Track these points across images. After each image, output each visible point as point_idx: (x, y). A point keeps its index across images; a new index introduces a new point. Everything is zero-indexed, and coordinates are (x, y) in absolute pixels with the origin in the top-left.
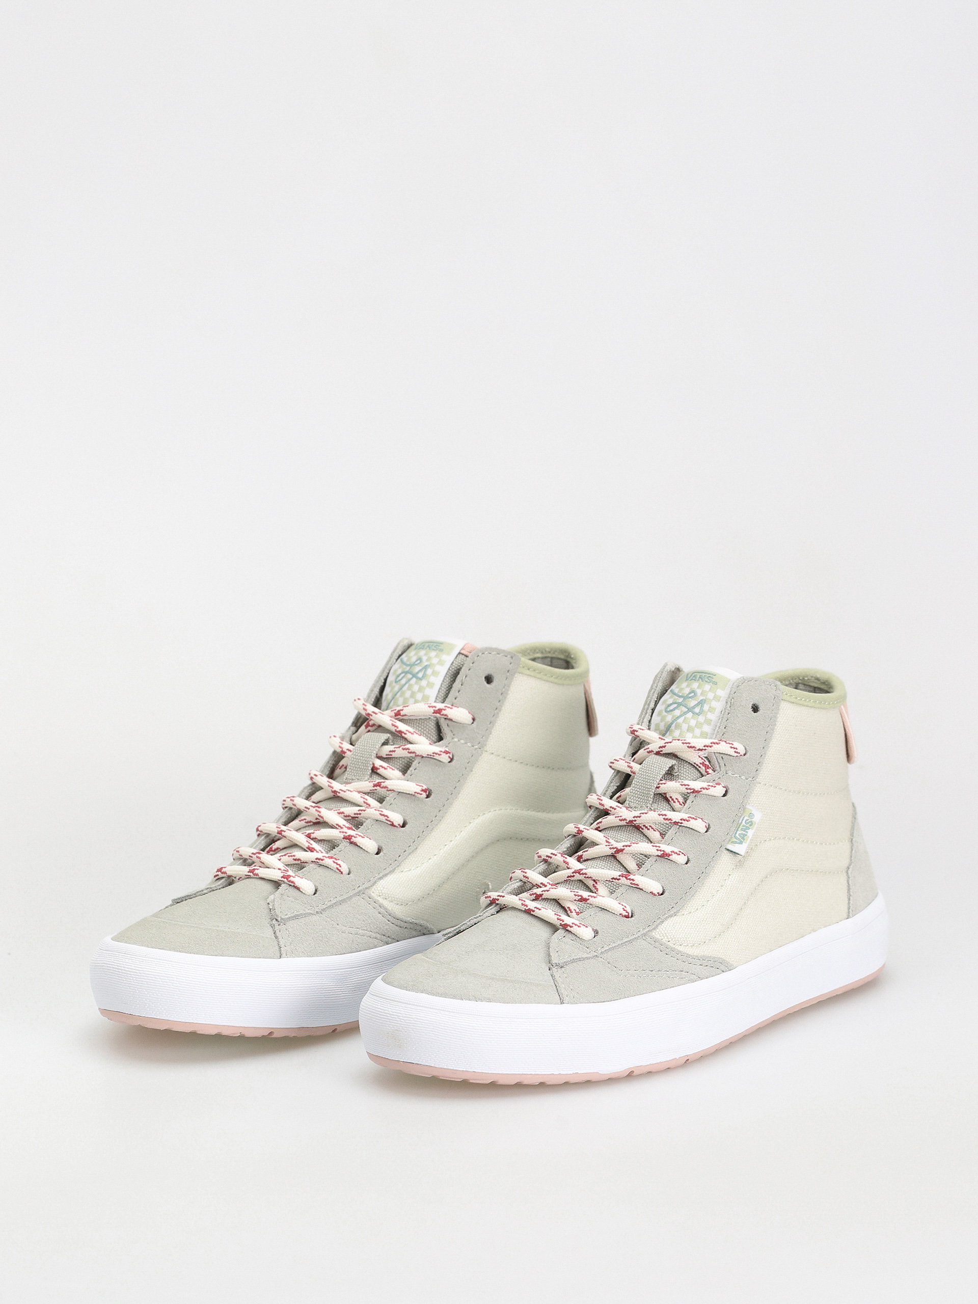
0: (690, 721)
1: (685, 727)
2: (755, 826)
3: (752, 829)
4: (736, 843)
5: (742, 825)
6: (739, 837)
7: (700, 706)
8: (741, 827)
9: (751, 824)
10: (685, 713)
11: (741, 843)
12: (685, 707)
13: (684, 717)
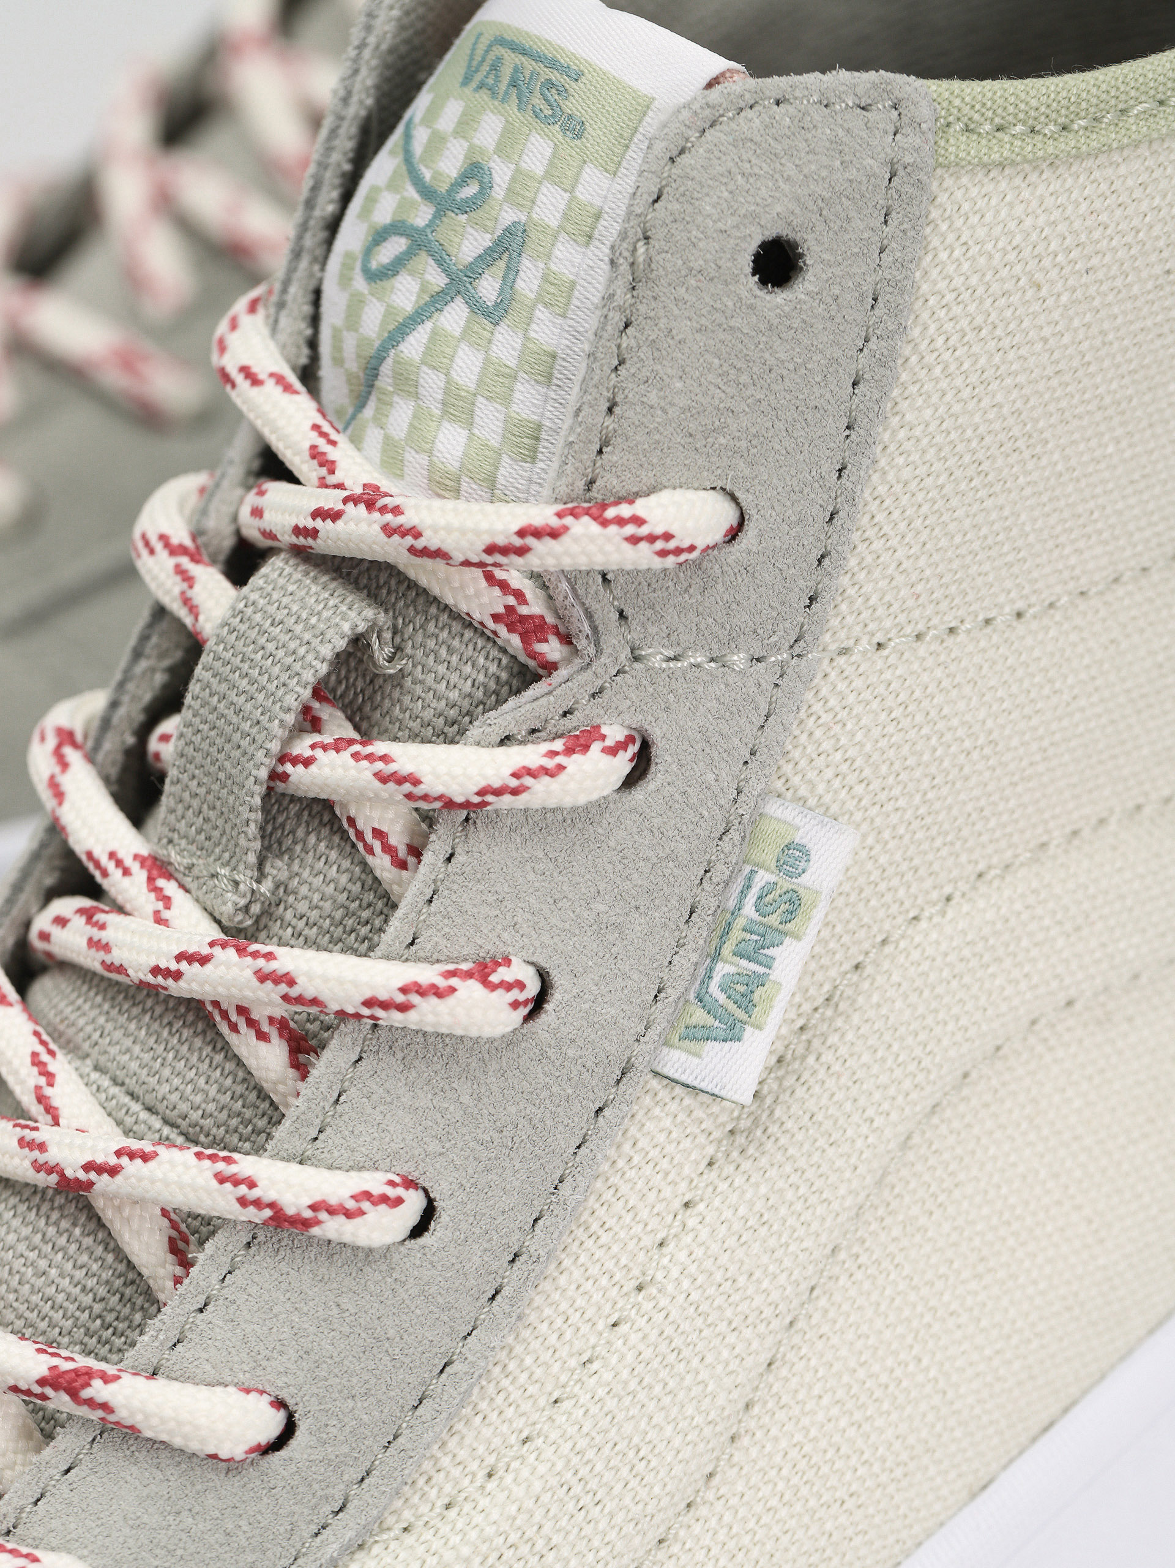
0: (452, 359)
1: (432, 383)
2: (818, 915)
3: (797, 937)
4: (708, 1036)
5: (740, 922)
6: (722, 998)
7: (502, 264)
8: (736, 934)
9: (793, 905)
10: (437, 301)
11: (732, 1033)
12: (440, 263)
13: (428, 325)
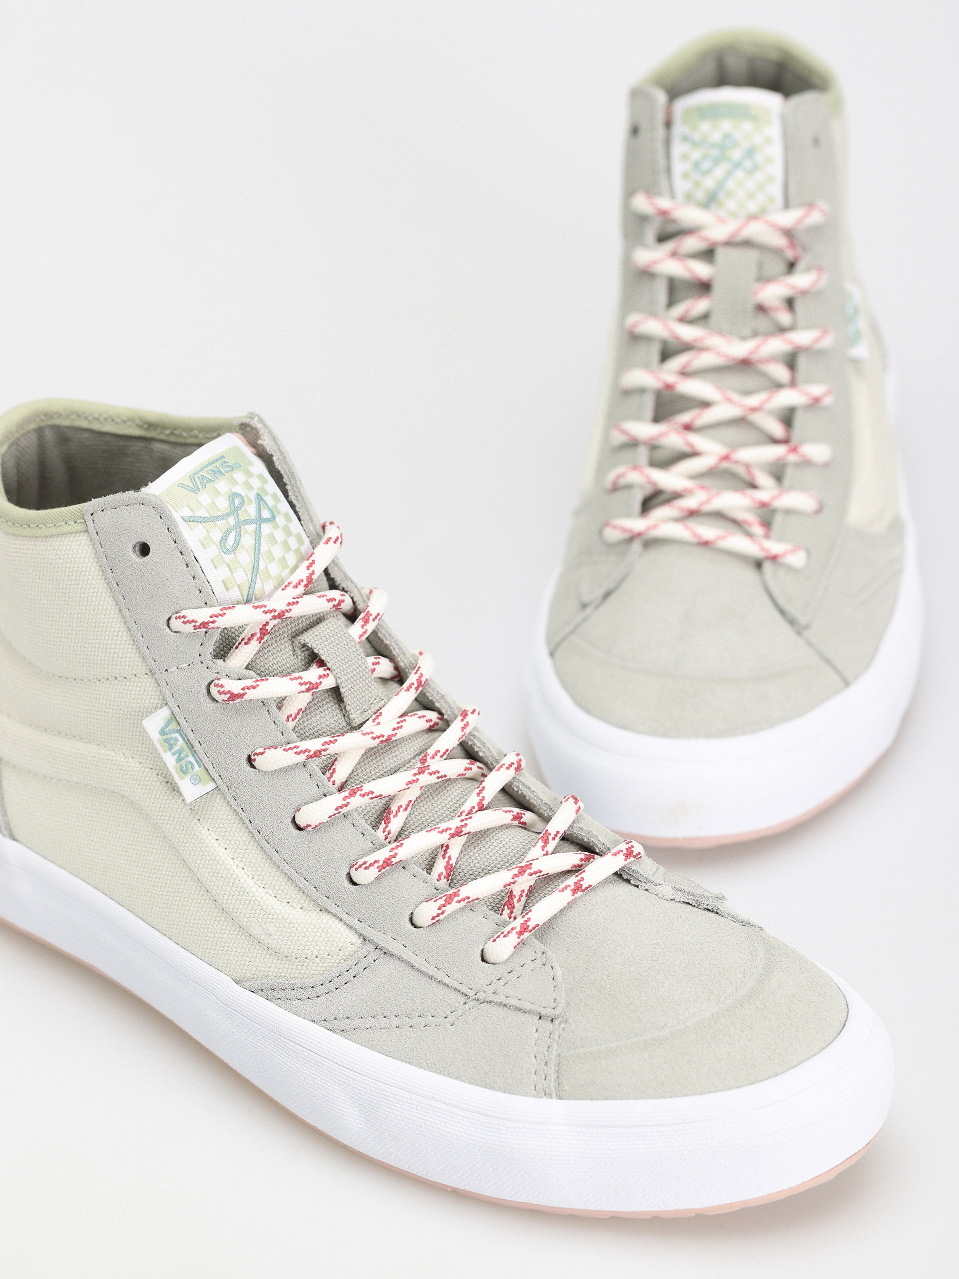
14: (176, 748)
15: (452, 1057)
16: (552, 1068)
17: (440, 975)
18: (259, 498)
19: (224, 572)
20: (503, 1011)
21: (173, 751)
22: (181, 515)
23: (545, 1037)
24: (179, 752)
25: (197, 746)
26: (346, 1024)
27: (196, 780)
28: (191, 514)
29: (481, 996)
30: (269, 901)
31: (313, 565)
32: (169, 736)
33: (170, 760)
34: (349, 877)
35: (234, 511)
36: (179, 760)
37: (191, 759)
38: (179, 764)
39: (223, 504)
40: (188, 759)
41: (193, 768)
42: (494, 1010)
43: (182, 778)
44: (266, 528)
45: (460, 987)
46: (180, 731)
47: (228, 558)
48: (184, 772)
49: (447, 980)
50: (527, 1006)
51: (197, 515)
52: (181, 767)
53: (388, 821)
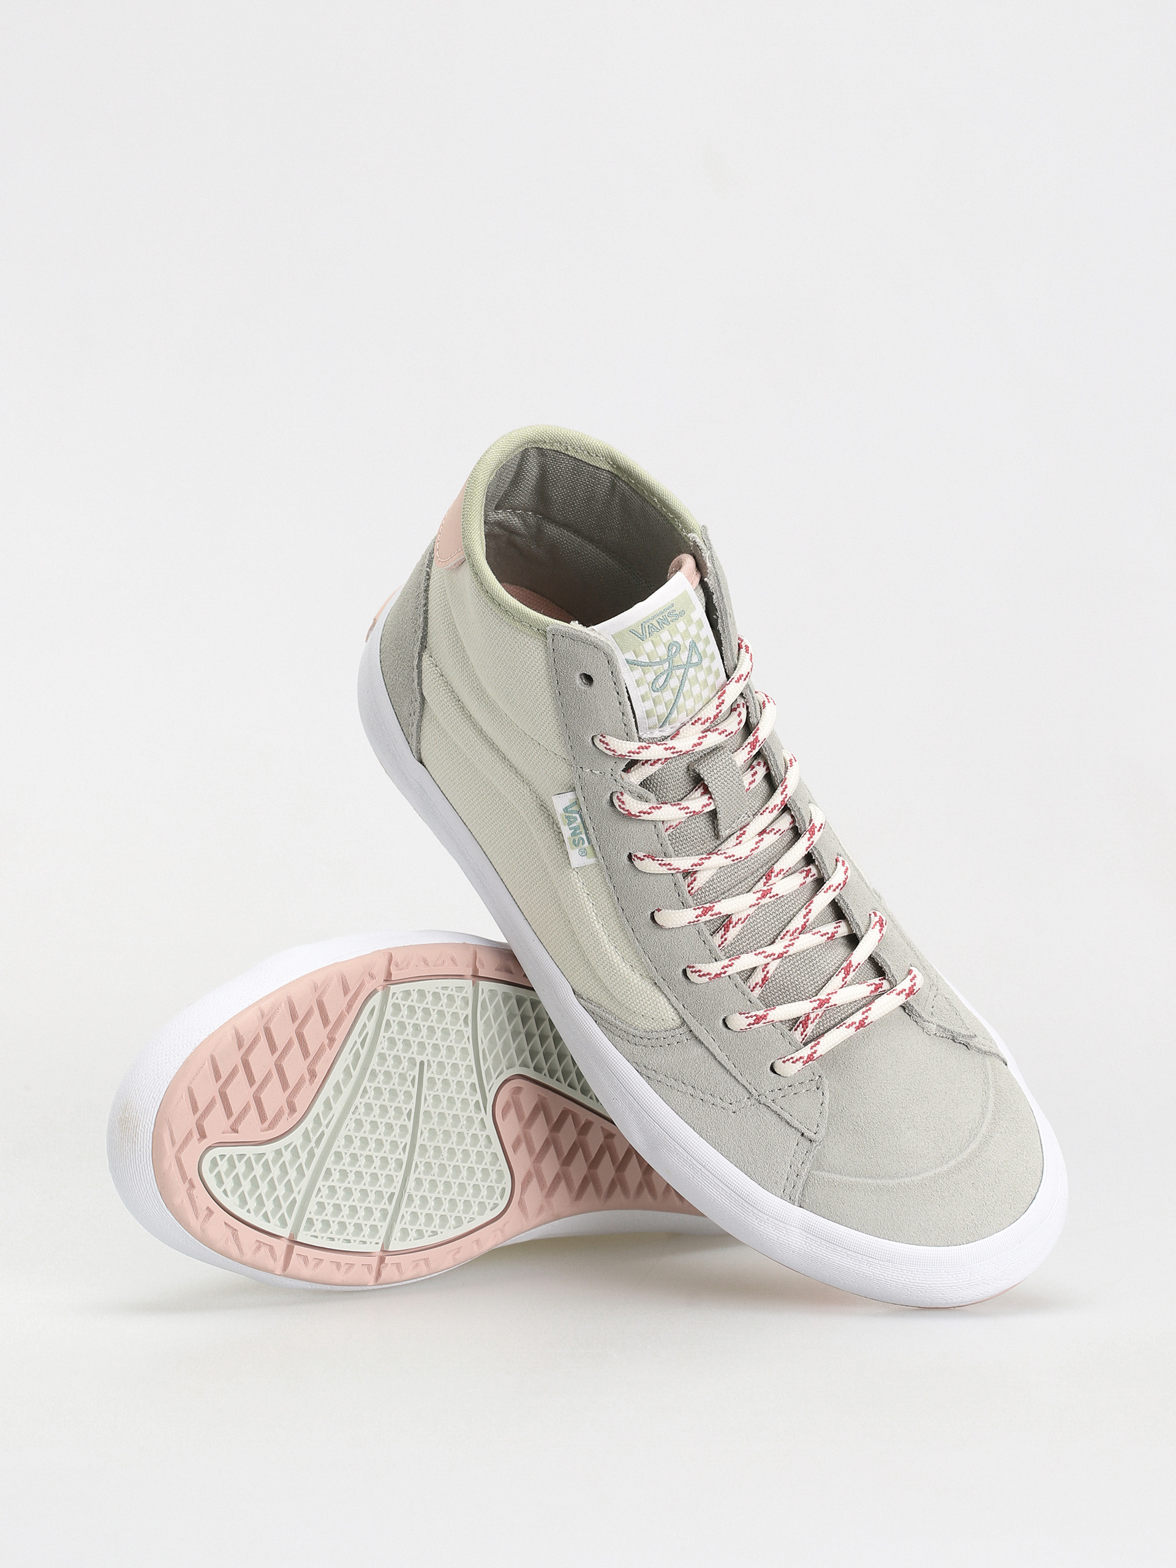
14: (573, 825)
15: (727, 1139)
16: (800, 1183)
17: (735, 1072)
18: (693, 646)
19: (649, 705)
20: (775, 1118)
21: (571, 826)
22: (627, 658)
23: (802, 1153)
24: (575, 829)
25: (591, 831)
26: (651, 1074)
27: (583, 853)
28: (635, 659)
29: (763, 1099)
30: (617, 959)
31: (722, 705)
32: (570, 815)
33: (567, 832)
34: (684, 971)
35: (670, 658)
36: (573, 834)
37: (584, 836)
38: (573, 838)
39: (662, 651)
40: (581, 836)
41: (583, 843)
42: (769, 1115)
43: (572, 849)
44: (691, 672)
45: (748, 1086)
46: (580, 812)
47: (655, 694)
48: (575, 844)
49: (739, 1078)
50: (796, 1124)
51: (639, 660)
52: (574, 841)
53: (727, 930)
